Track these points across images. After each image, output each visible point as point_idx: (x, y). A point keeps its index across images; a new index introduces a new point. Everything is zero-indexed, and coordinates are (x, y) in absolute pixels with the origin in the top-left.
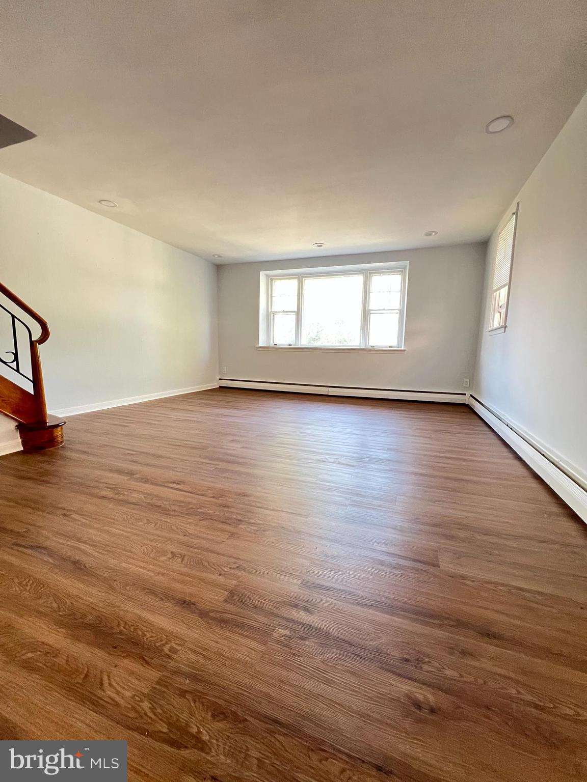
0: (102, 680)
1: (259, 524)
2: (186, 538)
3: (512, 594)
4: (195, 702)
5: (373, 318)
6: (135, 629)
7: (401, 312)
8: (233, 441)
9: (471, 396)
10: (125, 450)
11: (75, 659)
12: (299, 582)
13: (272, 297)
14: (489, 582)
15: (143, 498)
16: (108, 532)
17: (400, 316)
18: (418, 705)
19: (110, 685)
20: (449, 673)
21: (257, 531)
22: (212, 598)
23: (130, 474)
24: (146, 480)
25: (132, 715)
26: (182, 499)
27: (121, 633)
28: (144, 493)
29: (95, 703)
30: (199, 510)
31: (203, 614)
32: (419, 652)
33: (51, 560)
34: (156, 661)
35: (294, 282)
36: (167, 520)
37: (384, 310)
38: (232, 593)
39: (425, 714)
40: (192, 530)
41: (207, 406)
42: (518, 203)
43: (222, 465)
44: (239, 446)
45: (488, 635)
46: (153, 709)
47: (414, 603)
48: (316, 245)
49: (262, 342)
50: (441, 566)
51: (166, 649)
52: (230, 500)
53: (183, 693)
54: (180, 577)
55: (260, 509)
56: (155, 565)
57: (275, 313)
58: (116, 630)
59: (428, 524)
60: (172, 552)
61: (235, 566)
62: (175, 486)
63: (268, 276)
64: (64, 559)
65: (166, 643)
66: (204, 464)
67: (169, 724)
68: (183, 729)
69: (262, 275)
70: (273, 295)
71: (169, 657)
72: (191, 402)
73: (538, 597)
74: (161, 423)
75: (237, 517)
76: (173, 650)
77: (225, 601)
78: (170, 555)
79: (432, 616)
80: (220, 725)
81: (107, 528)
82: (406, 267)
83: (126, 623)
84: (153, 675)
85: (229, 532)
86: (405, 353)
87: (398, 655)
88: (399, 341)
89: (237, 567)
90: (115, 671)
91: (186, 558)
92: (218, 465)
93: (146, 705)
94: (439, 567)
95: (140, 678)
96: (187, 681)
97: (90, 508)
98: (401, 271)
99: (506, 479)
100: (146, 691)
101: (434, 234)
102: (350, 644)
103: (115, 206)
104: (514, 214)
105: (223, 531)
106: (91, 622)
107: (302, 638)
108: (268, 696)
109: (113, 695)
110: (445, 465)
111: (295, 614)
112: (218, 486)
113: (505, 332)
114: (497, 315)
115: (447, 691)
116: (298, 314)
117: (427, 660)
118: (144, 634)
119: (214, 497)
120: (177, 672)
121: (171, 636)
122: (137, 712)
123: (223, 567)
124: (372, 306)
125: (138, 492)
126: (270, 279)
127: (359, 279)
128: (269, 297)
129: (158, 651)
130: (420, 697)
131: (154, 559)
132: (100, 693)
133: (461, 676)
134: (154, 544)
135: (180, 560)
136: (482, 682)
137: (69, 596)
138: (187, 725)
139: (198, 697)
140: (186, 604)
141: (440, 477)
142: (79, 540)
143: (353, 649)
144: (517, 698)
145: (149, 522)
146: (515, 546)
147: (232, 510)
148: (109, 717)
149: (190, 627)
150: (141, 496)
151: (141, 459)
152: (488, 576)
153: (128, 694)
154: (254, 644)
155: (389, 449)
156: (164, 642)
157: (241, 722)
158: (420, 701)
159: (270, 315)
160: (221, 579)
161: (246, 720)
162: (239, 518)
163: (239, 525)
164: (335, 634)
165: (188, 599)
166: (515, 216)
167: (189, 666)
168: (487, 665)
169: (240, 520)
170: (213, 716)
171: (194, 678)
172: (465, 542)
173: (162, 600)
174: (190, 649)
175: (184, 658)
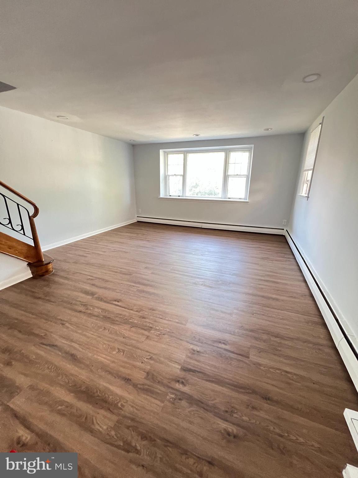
0: (93, 420)
1: (161, 330)
2: (124, 339)
3: (282, 375)
4: (133, 431)
5: (230, 180)
6: (105, 394)
7: (247, 177)
8: (146, 268)
9: (287, 230)
10: (87, 276)
11: (80, 410)
12: (180, 367)
13: (167, 165)
14: (273, 368)
15: (101, 312)
16: (85, 335)
17: (247, 179)
18: (229, 434)
19: (97, 423)
20: (245, 418)
21: (160, 334)
22: (139, 376)
23: (92, 294)
24: (100, 299)
25: (108, 437)
26: (120, 313)
27: (98, 396)
28: (101, 309)
29: (92, 431)
30: (130, 320)
31: (135, 386)
32: (233, 407)
33: (60, 353)
34: (115, 411)
35: (182, 156)
36: (114, 327)
37: (237, 175)
38: (148, 373)
39: (232, 438)
40: (127, 333)
41: (131, 238)
42: (324, 117)
43: (141, 287)
44: (150, 272)
45: (266, 399)
46: (116, 435)
47: (234, 380)
48: (195, 135)
49: (162, 195)
50: (250, 358)
51: (119, 405)
52: (146, 313)
53: (128, 427)
54: (123, 364)
55: (161, 319)
56: (110, 357)
57: (169, 176)
58: (96, 395)
59: (247, 330)
60: (118, 349)
61: (149, 357)
62: (116, 303)
63: (165, 152)
64: (67, 353)
65: (119, 402)
66: (131, 286)
67: (124, 442)
68: (129, 444)
69: (161, 152)
70: (168, 164)
71: (121, 409)
72: (121, 235)
73: (295, 377)
74: (105, 254)
75: (150, 325)
76: (122, 405)
77: (145, 378)
78: (117, 350)
79: (241, 388)
80: (144, 443)
81: (84, 333)
82: (252, 147)
83: (100, 391)
84: (115, 418)
85: (146, 335)
86: (249, 203)
87: (223, 409)
88: (246, 195)
89: (150, 358)
90: (98, 416)
91: (125, 353)
92: (139, 287)
93: (113, 433)
94: (249, 358)
95: (109, 419)
96: (130, 421)
97: (74, 320)
98: (249, 150)
99: (295, 297)
100: (112, 426)
101: (270, 129)
102: (202, 403)
103: (67, 119)
104: (320, 124)
105: (143, 334)
106: (84, 390)
107: (180, 399)
108: (164, 429)
109: (99, 428)
110: (264, 287)
111: (178, 386)
112: (139, 303)
113: (307, 200)
114: (305, 185)
115: (243, 427)
116: (184, 176)
117: (236, 411)
118: (109, 397)
119: (137, 311)
120: (125, 417)
121: (121, 398)
122: (110, 436)
123: (143, 358)
124: (230, 172)
125: (98, 308)
126: (166, 154)
127: (222, 155)
128: (166, 164)
129: (116, 406)
130: (230, 430)
131: (109, 353)
132: (93, 427)
133: (250, 420)
134: (109, 343)
135: (122, 353)
136: (259, 423)
137: (72, 375)
138: (131, 442)
139: (135, 429)
140: (127, 380)
141: (259, 296)
142: (72, 341)
143: (202, 405)
144: (273, 431)
145: (105, 329)
146: (290, 344)
147: (147, 320)
148: (98, 438)
149: (129, 394)
150: (99, 310)
151: (96, 282)
152: (272, 364)
153: (105, 427)
154: (158, 402)
155: (234, 274)
156: (118, 401)
157: (153, 441)
158: (229, 432)
159: (166, 177)
160: (142, 365)
161: (155, 440)
162: (151, 326)
163: (151, 330)
164: (196, 397)
165: (127, 377)
166: (321, 125)
167: (130, 414)
168: (262, 414)
169: (151, 327)
170: (142, 438)
171: (133, 420)
172: (265, 342)
173: (115, 377)
174: (130, 405)
175: (128, 409)
